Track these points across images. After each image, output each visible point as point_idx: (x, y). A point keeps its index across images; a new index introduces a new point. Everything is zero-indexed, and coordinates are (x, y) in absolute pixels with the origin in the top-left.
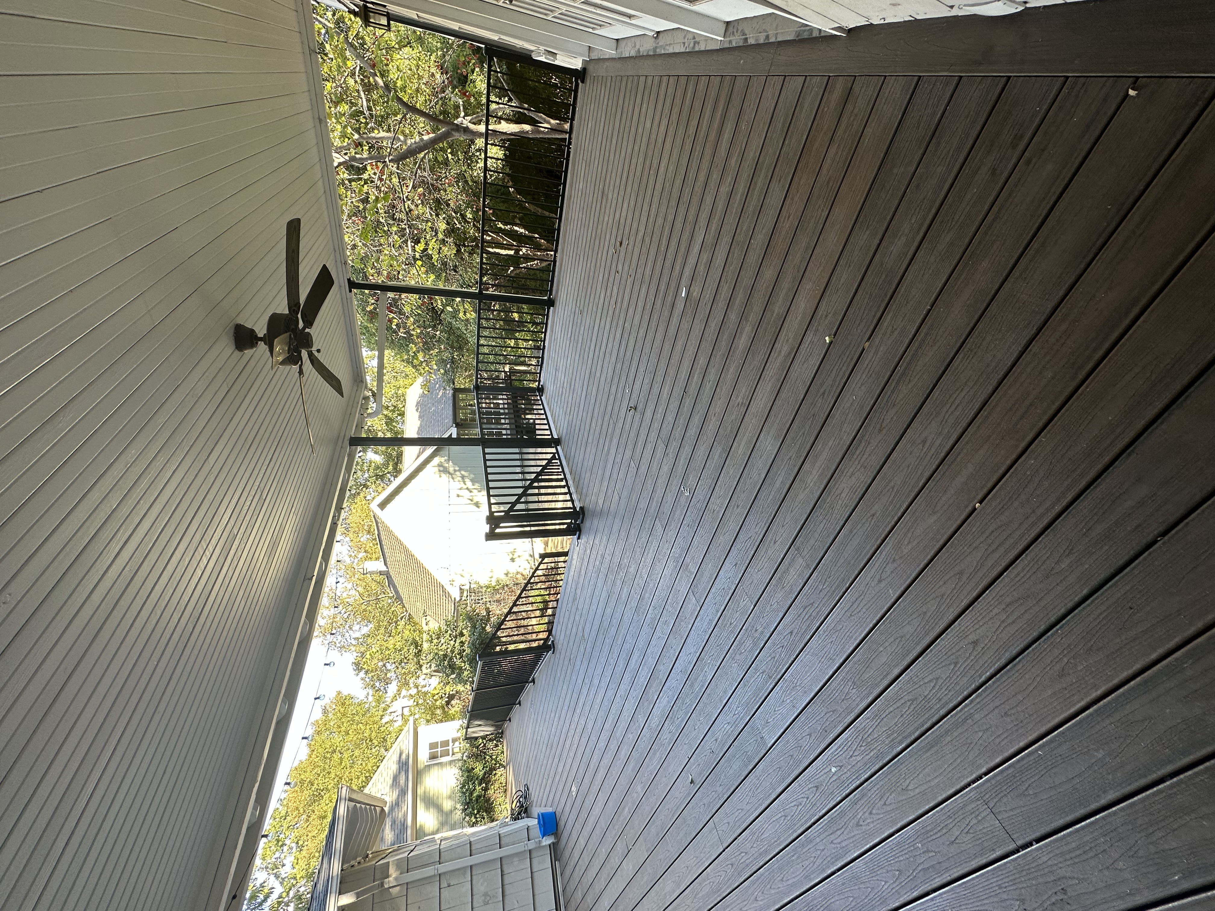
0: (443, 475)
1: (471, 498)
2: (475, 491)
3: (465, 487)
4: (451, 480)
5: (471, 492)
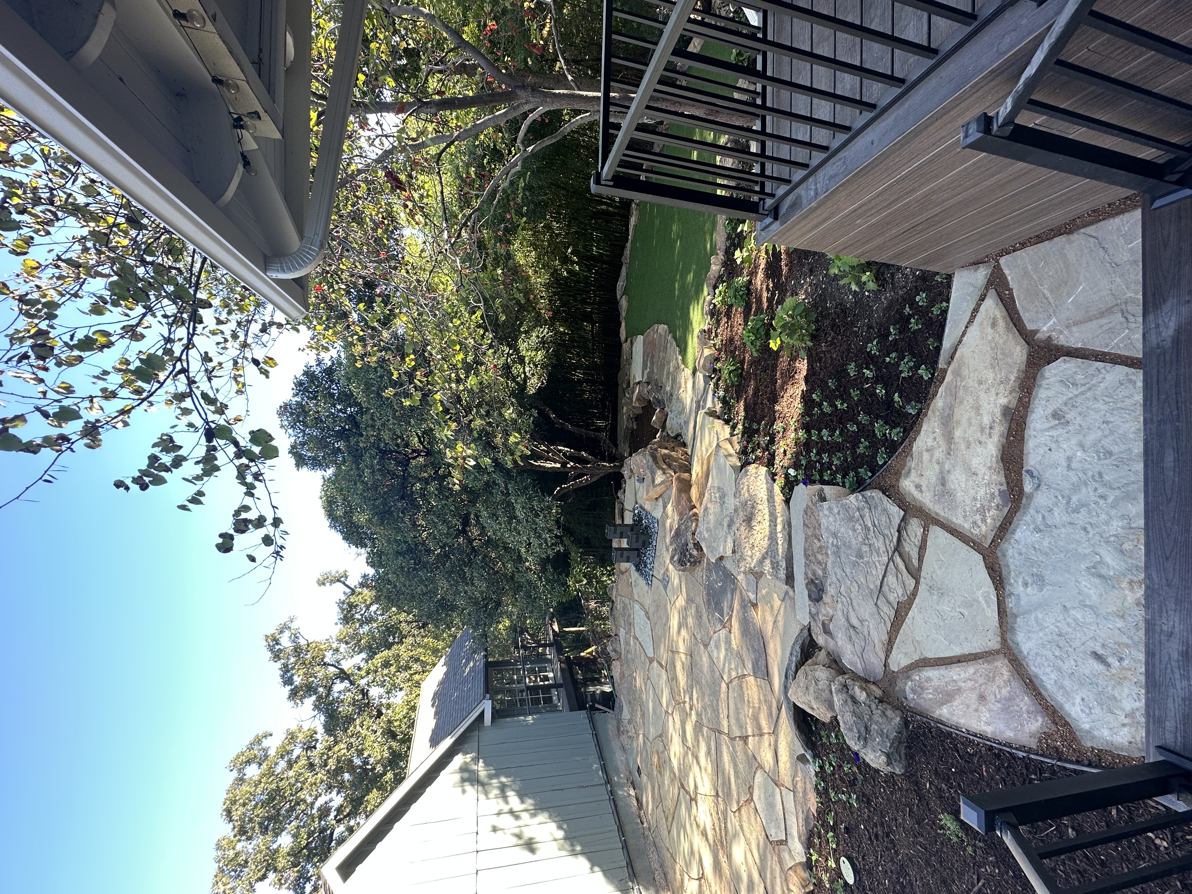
0: (468, 787)
1: (517, 831)
2: (525, 816)
3: (506, 808)
4: (482, 797)
5: (517, 817)
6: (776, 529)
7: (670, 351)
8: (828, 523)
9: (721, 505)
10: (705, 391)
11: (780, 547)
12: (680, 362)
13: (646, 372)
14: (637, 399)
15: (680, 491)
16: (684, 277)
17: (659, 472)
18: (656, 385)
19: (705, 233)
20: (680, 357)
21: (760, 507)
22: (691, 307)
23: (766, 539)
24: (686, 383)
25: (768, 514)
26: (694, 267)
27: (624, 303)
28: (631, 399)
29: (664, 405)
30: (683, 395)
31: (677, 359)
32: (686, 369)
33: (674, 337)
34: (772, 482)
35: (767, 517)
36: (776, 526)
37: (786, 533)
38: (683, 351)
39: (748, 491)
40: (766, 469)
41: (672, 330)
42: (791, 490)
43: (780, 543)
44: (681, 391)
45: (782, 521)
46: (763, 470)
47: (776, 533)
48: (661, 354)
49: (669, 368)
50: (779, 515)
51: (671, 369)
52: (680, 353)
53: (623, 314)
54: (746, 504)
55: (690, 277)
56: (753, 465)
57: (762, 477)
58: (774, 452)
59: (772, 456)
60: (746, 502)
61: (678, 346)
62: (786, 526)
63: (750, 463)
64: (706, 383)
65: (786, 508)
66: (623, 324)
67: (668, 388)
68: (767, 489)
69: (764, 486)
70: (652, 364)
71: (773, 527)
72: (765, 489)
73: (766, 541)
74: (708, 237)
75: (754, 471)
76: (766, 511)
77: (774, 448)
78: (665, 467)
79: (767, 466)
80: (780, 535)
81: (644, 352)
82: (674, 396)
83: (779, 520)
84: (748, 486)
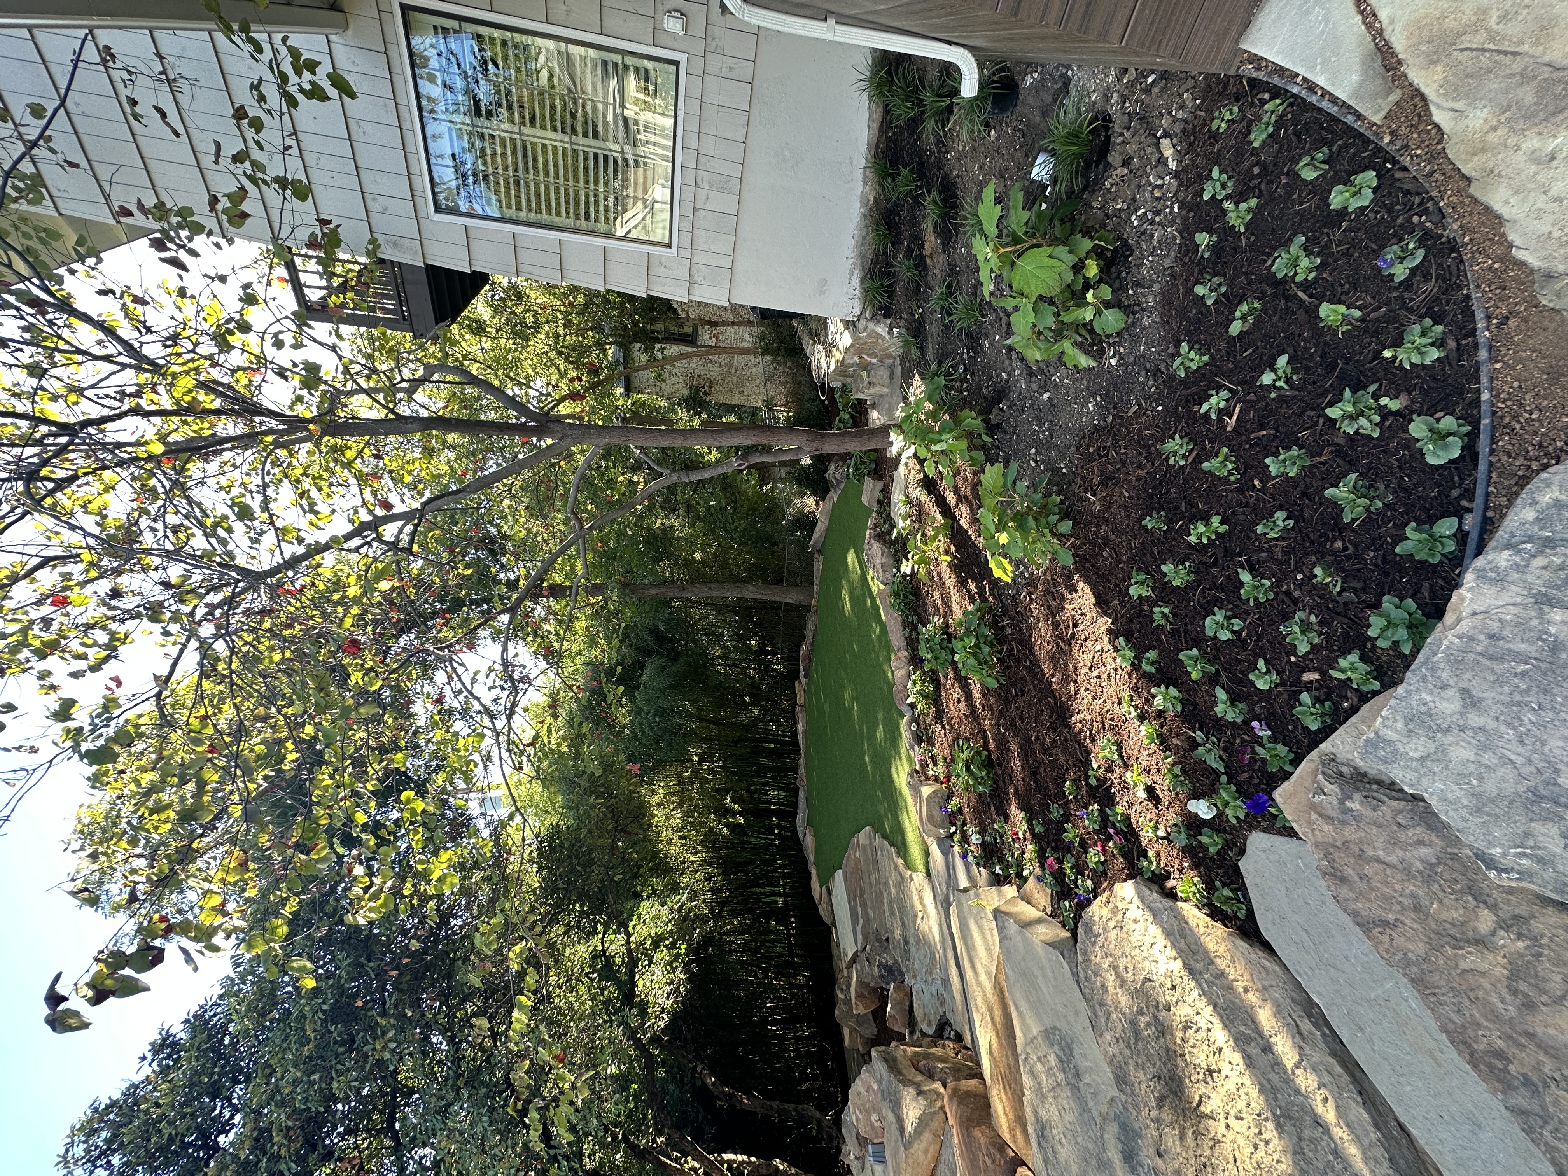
6: (1277, 1063)
7: (884, 862)
8: (1461, 778)
9: (1075, 1089)
10: (950, 868)
11: (1339, 1133)
12: (901, 868)
13: (859, 928)
14: (859, 996)
15: (967, 1125)
16: (872, 737)
17: (908, 1094)
18: (879, 940)
19: (881, 666)
20: (900, 861)
21: (1182, 1012)
22: (893, 770)
23: (1270, 1131)
24: (921, 898)
25: (1218, 1025)
26: (880, 716)
27: (809, 841)
28: (847, 1002)
29: (902, 974)
30: (924, 927)
31: (896, 867)
32: (914, 875)
33: (884, 837)
34: (1168, 903)
35: (1220, 1036)
36: (1268, 1049)
37: (1320, 1055)
38: (902, 849)
39: (1123, 983)
40: (1130, 884)
41: (878, 829)
42: (1235, 879)
43: (1329, 1114)
44: (919, 921)
45: (1278, 1011)
46: (1126, 890)
47: (1288, 1080)
48: (873, 877)
49: (890, 894)
50: (1252, 998)
51: (893, 891)
52: (899, 855)
53: (812, 858)
54: (1137, 1034)
55: (880, 733)
56: (1096, 904)
57: (1136, 911)
58: (1127, 819)
59: (1130, 834)
60: (1133, 1023)
61: (892, 844)
62: (1306, 1026)
63: (1089, 902)
64: (946, 852)
65: (1258, 955)
66: (814, 872)
67: (898, 933)
68: (1168, 934)
69: (1155, 932)
70: (864, 906)
71: (1264, 1060)
72: (1162, 940)
73: (1276, 1143)
74: (886, 667)
75: (1105, 912)
76: (1207, 1016)
77: (1119, 809)
78: (919, 1078)
79: (1130, 877)
80: (1306, 1081)
81: (848, 895)
82: (912, 940)
83: (1265, 1017)
84: (1114, 967)
